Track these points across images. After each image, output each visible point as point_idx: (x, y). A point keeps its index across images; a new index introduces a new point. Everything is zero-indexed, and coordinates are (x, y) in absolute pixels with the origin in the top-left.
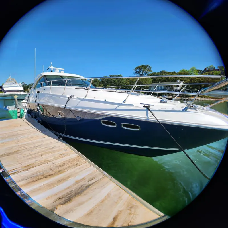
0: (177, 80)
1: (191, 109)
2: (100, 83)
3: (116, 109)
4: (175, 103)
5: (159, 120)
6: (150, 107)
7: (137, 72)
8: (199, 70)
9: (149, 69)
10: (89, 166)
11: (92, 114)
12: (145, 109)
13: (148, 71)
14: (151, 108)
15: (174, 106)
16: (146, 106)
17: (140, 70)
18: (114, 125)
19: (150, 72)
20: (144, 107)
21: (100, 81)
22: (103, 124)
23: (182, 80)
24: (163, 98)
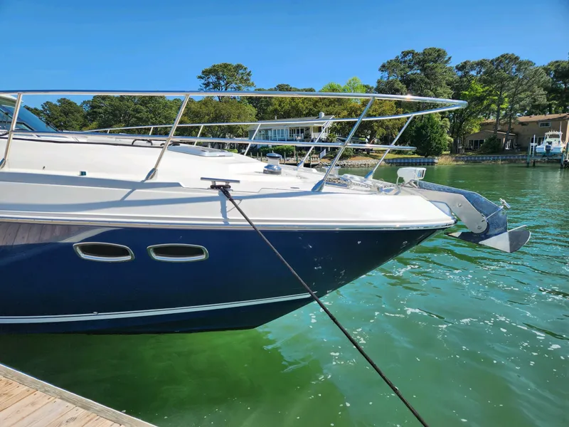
0: (319, 112)
1: (336, 185)
2: (85, 117)
3: (122, 203)
4: (303, 174)
5: (254, 223)
6: (230, 187)
7: (211, 86)
8: (367, 86)
9: (245, 78)
10: (44, 403)
11: (43, 227)
12: (216, 193)
13: (241, 82)
14: (235, 190)
15: (298, 180)
16: (218, 183)
17: (219, 78)
18: (125, 253)
19: (248, 86)
20: (213, 187)
21: (86, 113)
22: (83, 256)
23: (331, 114)
24: (271, 161)
